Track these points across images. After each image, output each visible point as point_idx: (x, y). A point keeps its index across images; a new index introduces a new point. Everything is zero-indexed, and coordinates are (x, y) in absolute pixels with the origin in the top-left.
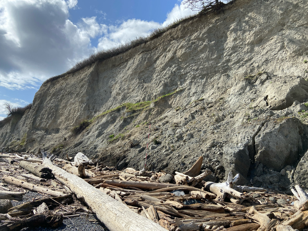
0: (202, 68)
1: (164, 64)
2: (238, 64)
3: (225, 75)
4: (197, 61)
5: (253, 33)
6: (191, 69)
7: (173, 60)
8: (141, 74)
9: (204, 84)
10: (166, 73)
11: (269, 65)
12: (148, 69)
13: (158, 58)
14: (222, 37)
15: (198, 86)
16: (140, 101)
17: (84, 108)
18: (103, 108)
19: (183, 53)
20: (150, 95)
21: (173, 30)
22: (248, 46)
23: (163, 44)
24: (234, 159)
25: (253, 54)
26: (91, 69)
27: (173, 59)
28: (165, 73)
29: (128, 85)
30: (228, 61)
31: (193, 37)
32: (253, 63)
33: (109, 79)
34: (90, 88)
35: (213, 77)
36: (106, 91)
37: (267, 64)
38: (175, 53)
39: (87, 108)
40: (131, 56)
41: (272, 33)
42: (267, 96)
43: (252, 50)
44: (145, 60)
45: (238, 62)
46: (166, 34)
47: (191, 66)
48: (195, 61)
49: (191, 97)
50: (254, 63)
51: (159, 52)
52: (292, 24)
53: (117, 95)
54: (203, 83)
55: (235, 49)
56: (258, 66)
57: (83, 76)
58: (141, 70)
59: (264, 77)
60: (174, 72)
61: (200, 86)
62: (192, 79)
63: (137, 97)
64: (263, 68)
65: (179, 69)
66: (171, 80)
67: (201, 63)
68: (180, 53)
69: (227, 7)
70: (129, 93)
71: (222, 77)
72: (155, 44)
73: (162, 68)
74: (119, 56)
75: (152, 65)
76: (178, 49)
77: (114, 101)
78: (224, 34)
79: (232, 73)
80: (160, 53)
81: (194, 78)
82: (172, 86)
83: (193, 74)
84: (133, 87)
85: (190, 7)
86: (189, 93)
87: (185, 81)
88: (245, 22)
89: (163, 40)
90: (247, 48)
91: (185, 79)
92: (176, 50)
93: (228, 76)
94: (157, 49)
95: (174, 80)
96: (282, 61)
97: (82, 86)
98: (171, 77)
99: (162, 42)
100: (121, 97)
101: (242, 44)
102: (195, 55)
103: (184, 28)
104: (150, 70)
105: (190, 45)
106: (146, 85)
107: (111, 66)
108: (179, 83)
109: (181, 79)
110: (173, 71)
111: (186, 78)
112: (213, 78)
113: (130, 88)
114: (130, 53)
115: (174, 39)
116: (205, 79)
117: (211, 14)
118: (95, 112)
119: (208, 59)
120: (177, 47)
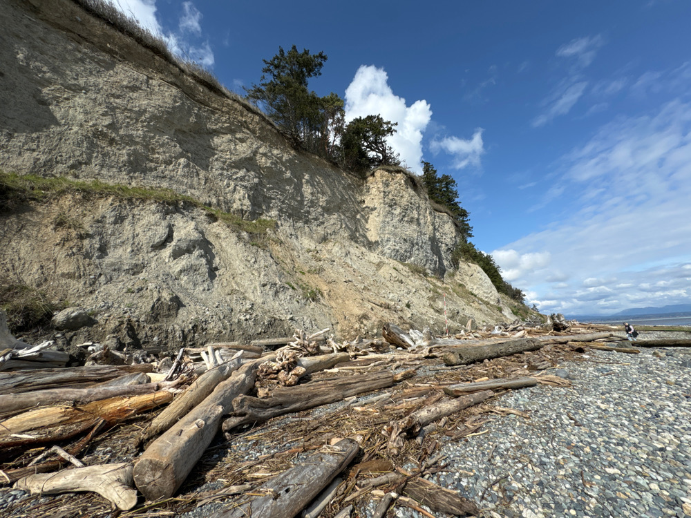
1: (237, 157)
2: (316, 222)
5: (326, 200)
6: (275, 196)
7: (251, 163)
8: (180, 136)
12: (194, 137)
19: (269, 167)
22: (321, 208)
25: (324, 219)
44: (190, 113)
58: (182, 128)
60: (256, 184)
65: (261, 184)
66: (253, 194)
68: (263, 161)
70: (152, 161)
72: (207, 98)
73: (233, 162)
75: (203, 134)
76: (260, 154)
80: (222, 128)
83: (280, 206)
84: (164, 152)
88: (316, 182)
89: (226, 109)
91: (269, 206)
92: (256, 152)
94: (213, 113)
99: (226, 112)
101: (317, 203)
102: (280, 181)
106: (201, 171)
108: (264, 207)
110: (255, 181)
115: (248, 128)
116: (291, 220)
120: (258, 148)
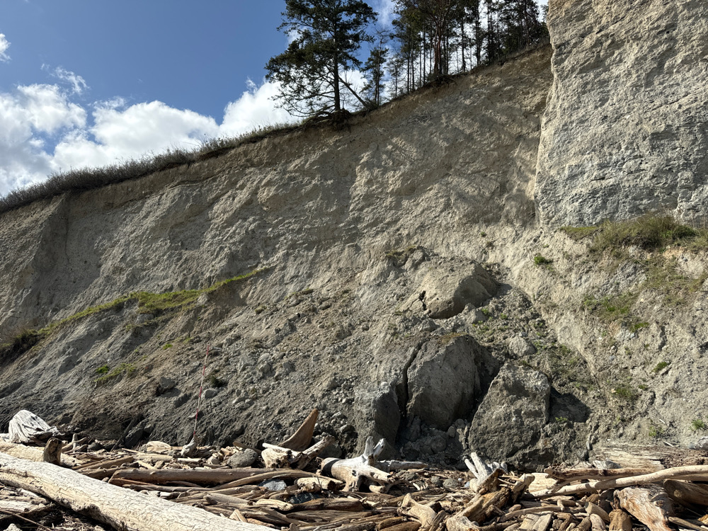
0: (310, 229)
1: (231, 213)
2: (375, 228)
3: (352, 246)
4: (299, 214)
5: (401, 176)
6: (286, 230)
7: (250, 207)
8: (177, 230)
9: (313, 260)
10: (234, 232)
11: (426, 234)
12: (194, 221)
13: (217, 199)
14: (347, 174)
15: (302, 263)
16: (171, 288)
17: (25, 300)
18: (77, 301)
19: (272, 196)
20: (197, 277)
21: (251, 146)
22: (391, 197)
23: (229, 172)
24: (374, 411)
25: (400, 212)
26: (51, 209)
27: (249, 205)
28: (231, 231)
29: (143, 252)
30: (358, 220)
31: (292, 167)
32: (400, 228)
33: (96, 234)
34: (44, 253)
35: (329, 248)
36: (86, 262)
37: (423, 232)
38: (255, 193)
39: (35, 299)
40: (154, 189)
41: (430, 179)
42: (424, 292)
43: (398, 206)
44: (187, 201)
45: (374, 224)
46: (236, 151)
47: (287, 223)
48: (296, 213)
49: (286, 284)
50: (402, 229)
51: (221, 187)
52: (462, 167)
53: (114, 272)
54: (310, 258)
55: (369, 199)
56: (408, 235)
57: (26, 223)
58: (178, 221)
59: (418, 255)
60: (253, 231)
61: (304, 265)
62: (288, 249)
63: (164, 279)
64: (416, 240)
65: (263, 225)
66: (245, 247)
67: (308, 218)
68: (265, 194)
69: (355, 121)
70: (145, 270)
71: (346, 249)
72: (211, 168)
73: (226, 222)
74: (124, 184)
75: (202, 211)
76: (262, 187)
77: (105, 285)
78: (351, 170)
79: (364, 242)
80: (222, 189)
81: (293, 246)
82: (246, 260)
83: (292, 240)
84: (156, 256)
85: (286, 106)
86: (283, 277)
87: (275, 251)
88: (386, 152)
89: (229, 163)
90: (389, 200)
91: (275, 248)
92: (258, 188)
93: (357, 249)
94: (214, 180)
95: (251, 249)
96: (447, 229)
97: (23, 248)
98: (246, 240)
99: (227, 168)
100: (124, 278)
101: (382, 192)
102: (296, 203)
103: (275, 146)
104: (198, 222)
105: (286, 182)
106: (186, 254)
107: (102, 204)
108: (261, 256)
109: (266, 247)
110: (250, 229)
111: (277, 246)
112: (329, 250)
113: (148, 259)
114: (152, 182)
115: (252, 165)
116: (314, 250)
117: (327, 128)
118: (56, 310)
119: (320, 213)
120: (260, 182)
